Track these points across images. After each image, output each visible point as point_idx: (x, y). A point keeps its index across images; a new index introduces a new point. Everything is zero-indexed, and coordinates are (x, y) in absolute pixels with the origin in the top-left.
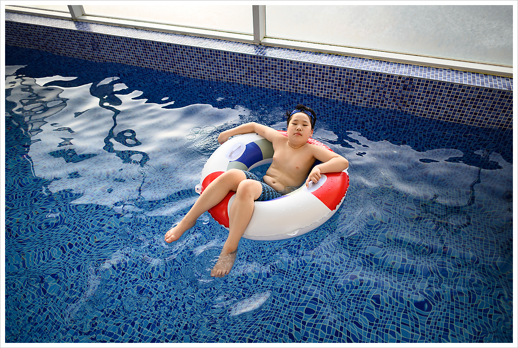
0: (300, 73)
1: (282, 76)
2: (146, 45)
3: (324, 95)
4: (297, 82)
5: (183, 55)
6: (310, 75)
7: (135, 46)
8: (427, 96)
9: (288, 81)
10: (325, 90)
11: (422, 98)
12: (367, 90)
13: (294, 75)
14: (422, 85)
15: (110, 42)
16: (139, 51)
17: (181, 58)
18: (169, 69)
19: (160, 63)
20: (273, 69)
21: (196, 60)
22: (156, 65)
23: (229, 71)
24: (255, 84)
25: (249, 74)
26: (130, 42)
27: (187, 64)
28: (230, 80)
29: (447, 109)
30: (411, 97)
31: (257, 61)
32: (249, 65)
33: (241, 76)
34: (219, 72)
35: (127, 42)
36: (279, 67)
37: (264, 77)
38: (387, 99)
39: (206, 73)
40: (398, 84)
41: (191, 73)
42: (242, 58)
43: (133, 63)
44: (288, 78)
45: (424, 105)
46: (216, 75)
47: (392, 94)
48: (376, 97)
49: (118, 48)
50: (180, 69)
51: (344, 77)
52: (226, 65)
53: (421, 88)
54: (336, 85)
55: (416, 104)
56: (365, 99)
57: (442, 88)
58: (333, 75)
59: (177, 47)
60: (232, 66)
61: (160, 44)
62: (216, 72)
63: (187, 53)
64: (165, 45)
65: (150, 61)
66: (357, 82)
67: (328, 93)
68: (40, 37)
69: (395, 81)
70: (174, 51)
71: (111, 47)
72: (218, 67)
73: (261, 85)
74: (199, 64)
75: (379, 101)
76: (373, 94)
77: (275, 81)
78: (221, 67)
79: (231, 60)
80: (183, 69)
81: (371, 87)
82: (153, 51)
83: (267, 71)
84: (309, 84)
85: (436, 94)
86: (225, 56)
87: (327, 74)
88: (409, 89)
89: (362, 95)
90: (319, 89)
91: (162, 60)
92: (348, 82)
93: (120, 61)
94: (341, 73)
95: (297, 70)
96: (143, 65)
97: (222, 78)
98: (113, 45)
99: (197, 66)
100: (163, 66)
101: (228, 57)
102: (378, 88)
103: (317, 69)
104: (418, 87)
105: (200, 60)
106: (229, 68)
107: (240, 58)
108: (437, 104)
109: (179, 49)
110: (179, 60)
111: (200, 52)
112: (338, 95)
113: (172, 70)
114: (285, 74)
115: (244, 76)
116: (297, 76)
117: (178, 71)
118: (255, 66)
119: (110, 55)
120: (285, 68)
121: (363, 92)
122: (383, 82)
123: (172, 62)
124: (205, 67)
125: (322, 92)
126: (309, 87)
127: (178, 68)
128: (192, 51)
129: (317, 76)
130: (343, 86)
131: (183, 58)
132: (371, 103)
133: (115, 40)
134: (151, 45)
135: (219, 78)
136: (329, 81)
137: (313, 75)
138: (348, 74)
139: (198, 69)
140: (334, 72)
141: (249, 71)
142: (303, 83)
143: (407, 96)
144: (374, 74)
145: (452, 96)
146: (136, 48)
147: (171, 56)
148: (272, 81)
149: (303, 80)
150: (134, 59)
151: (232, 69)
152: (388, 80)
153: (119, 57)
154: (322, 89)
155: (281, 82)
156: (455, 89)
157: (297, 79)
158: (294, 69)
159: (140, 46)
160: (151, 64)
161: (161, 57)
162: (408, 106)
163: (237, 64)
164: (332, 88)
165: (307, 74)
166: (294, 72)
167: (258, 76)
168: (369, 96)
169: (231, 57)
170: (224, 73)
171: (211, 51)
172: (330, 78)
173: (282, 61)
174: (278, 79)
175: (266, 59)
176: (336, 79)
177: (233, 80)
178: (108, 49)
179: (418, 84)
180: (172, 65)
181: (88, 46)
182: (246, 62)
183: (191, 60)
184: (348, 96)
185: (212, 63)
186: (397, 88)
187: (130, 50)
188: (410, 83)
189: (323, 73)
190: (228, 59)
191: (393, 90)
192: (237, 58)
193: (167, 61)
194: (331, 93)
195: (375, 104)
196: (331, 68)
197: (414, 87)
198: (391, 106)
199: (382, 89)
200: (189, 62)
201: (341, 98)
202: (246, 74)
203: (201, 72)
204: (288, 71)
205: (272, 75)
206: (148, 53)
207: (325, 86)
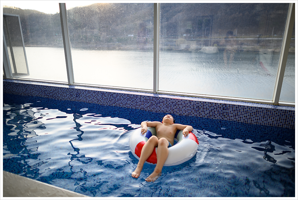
0: (175, 104)
1: (167, 106)
2: (103, 94)
3: (187, 114)
4: (174, 108)
5: (120, 98)
6: (180, 105)
7: (98, 94)
8: (234, 112)
9: (169, 108)
10: (187, 111)
11: (232, 113)
12: (206, 110)
13: (172, 105)
14: (231, 107)
15: (86, 93)
16: (99, 97)
17: (119, 99)
18: (112, 105)
19: (109, 102)
20: (162, 102)
21: (126, 100)
22: (106, 103)
23: (142, 104)
24: (154, 110)
25: (151, 106)
26: (95, 93)
27: (121, 102)
28: (142, 108)
29: (244, 118)
30: (227, 113)
31: (155, 99)
32: (151, 101)
33: (147, 106)
34: (137, 105)
35: (94, 93)
36: (165, 101)
37: (158, 106)
38: (216, 115)
39: (130, 106)
40: (220, 107)
41: (123, 106)
42: (149, 98)
43: (95, 102)
44: (169, 106)
45: (233, 117)
46: (135, 106)
47: (218, 112)
48: (211, 113)
49: (89, 96)
50: (118, 104)
51: (195, 105)
52: (140, 102)
53: (231, 109)
54: (192, 109)
55: (230, 116)
56: (206, 115)
57: (240, 108)
58: (191, 104)
59: (118, 94)
60: (143, 102)
61: (110, 93)
62: (135, 105)
63: (123, 97)
64: (113, 93)
65: (104, 101)
66: (202, 107)
67: (189, 113)
68: (51, 91)
69: (219, 106)
70: (116, 96)
71: (86, 95)
72: (137, 102)
73: (157, 110)
74: (128, 101)
75: (213, 116)
76: (210, 112)
77: (164, 108)
78: (138, 103)
79: (143, 99)
80: (119, 104)
81: (208, 109)
82: (106, 96)
83: (160, 104)
84: (180, 109)
85: (238, 111)
86: (140, 97)
87: (188, 104)
88: (225, 110)
89: (205, 113)
90: (184, 111)
91: (110, 101)
92: (198, 107)
93: (89, 102)
94: (194, 103)
95: (174, 102)
96: (100, 103)
97: (138, 108)
98: (87, 94)
99: (126, 103)
100: (110, 103)
101: (142, 98)
102: (211, 109)
103: (183, 102)
104: (229, 108)
105: (128, 100)
106: (142, 103)
107: (147, 98)
108: (239, 116)
109: (119, 95)
110: (118, 100)
111: (129, 96)
112: (193, 113)
113: (114, 105)
114: (168, 105)
115: (149, 107)
116: (174, 105)
117: (117, 105)
118: (154, 102)
119: (84, 99)
120: (168, 102)
121: (205, 112)
122: (213, 107)
123: (114, 101)
124: (130, 103)
125: (186, 113)
126: (180, 110)
127: (117, 104)
128: (125, 96)
129: (183, 105)
130: (195, 109)
131: (120, 99)
132: (209, 117)
133: (89, 92)
134: (106, 94)
135: (137, 108)
136: (189, 107)
137: (181, 105)
138: (197, 103)
139: (126, 104)
140: (191, 103)
141: (151, 104)
142: (177, 109)
143: (225, 113)
144: (209, 103)
145: (245, 112)
146: (98, 95)
147: (114, 99)
148: (162, 108)
149: (177, 107)
150: (96, 100)
151: (143, 103)
152: (215, 105)
153: (89, 100)
154: (186, 111)
155: (166, 109)
156: (246, 108)
157: (174, 107)
158: (173, 102)
159: (100, 94)
160: (104, 102)
161: (109, 99)
162: (226, 117)
163: (146, 101)
164: (190, 110)
165: (178, 104)
166: (172, 104)
167: (155, 106)
168: (208, 114)
169: (143, 98)
170: (139, 105)
171: (134, 95)
172: (189, 105)
173: (167, 99)
174: (165, 107)
175: (160, 98)
176: (192, 106)
177: (143, 109)
178: (84, 96)
179: (229, 107)
180: (114, 102)
181: (74, 95)
182: (150, 100)
183: (124, 100)
184: (198, 114)
185: (134, 101)
186: (220, 109)
187: (95, 96)
188: (226, 107)
189: (186, 104)
190: (142, 99)
191: (218, 110)
192: (146, 98)
193: (112, 101)
194: (190, 113)
195: (211, 117)
196: (189, 101)
197: (227, 108)
198: (218, 118)
199: (213, 110)
200: (123, 101)
201: (195, 115)
202: (150, 105)
203: (128, 105)
204: (170, 103)
205: (162, 105)
206: (104, 97)
207: (187, 110)
